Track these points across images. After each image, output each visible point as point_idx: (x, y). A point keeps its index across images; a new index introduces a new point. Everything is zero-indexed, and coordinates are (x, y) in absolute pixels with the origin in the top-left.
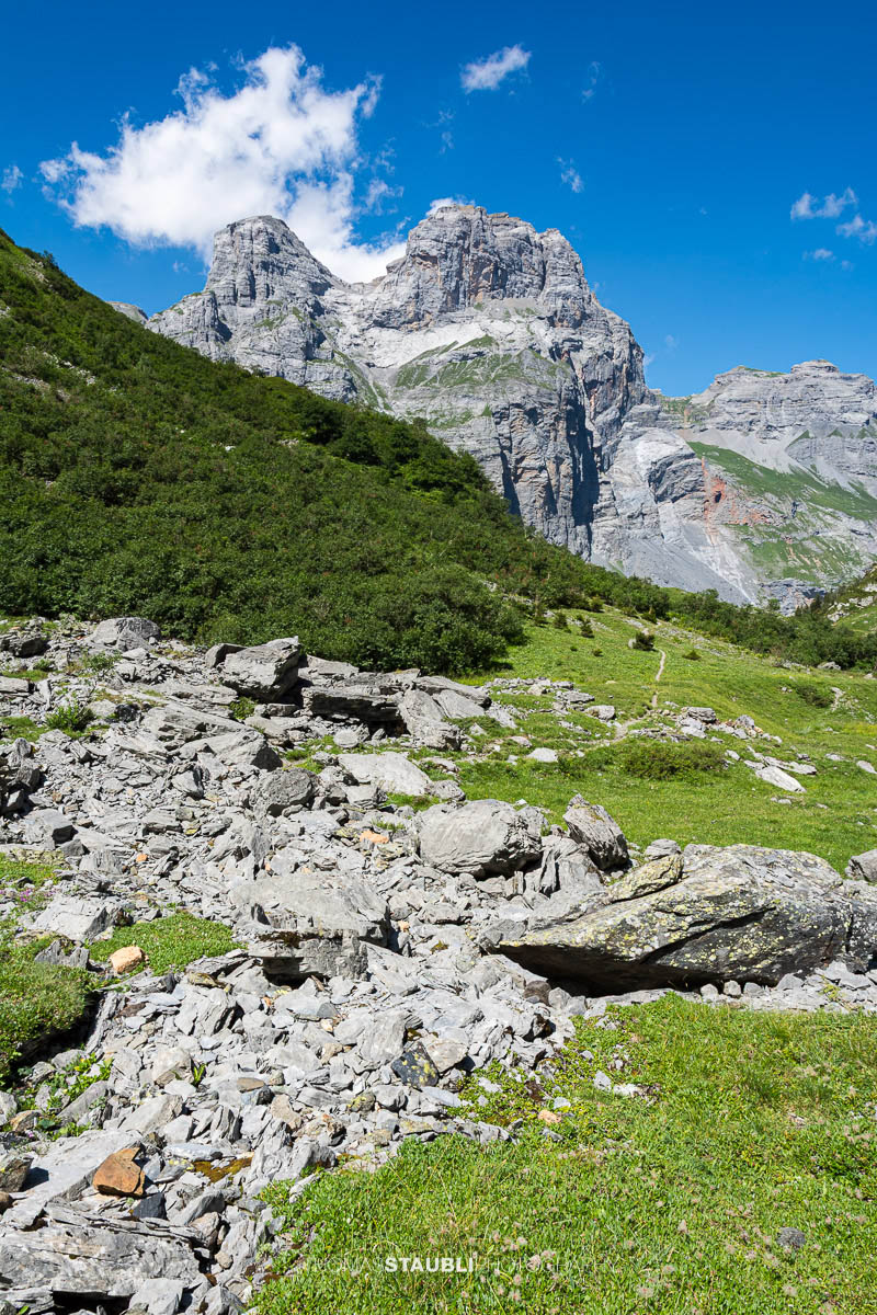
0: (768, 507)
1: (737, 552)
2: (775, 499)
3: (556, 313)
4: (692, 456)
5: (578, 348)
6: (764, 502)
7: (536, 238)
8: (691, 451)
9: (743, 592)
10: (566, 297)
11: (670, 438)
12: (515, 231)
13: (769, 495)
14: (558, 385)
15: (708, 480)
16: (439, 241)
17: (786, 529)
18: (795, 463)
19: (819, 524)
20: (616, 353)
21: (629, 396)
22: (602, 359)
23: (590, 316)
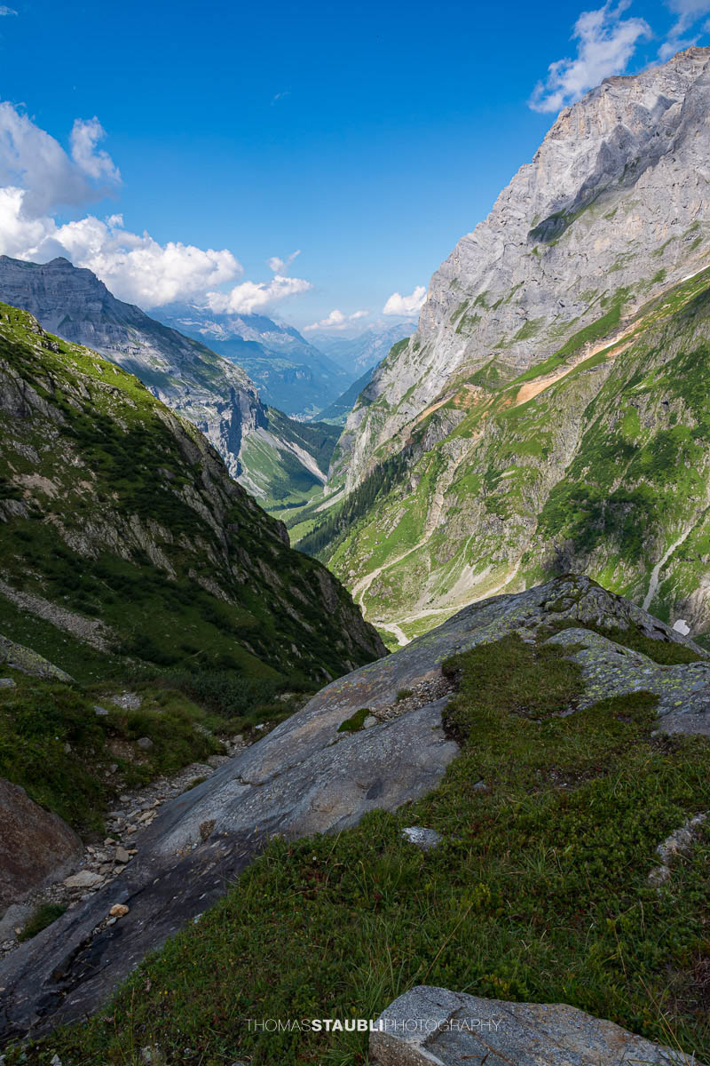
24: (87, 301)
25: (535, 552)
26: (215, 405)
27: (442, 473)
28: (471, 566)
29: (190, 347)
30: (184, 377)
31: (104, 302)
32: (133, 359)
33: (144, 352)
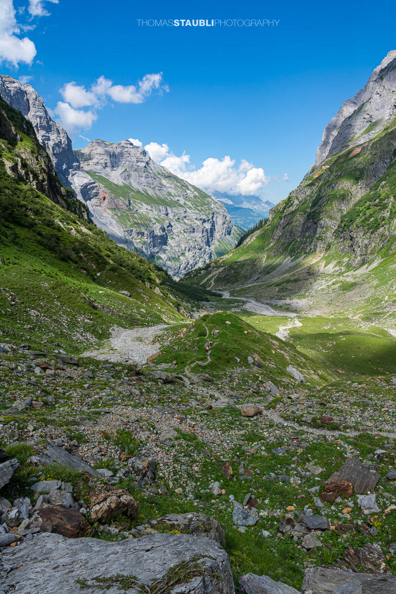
0: (122, 202)
1: (114, 219)
2: (123, 199)
3: (37, 124)
4: (94, 183)
5: (49, 139)
6: (120, 200)
7: (23, 88)
8: (93, 181)
9: (120, 234)
10: (41, 118)
11: (85, 176)
12: (15, 85)
13: (121, 198)
15: (100, 191)
17: (128, 210)
18: (124, 181)
19: (137, 207)
20: (63, 142)
21: (69, 159)
22: (58, 145)
23: (51, 126)
24: (137, 162)
25: (335, 242)
26: (201, 219)
27: (288, 208)
28: (291, 257)
29: (193, 190)
30: (185, 204)
31: (147, 163)
32: (158, 192)
33: (164, 189)
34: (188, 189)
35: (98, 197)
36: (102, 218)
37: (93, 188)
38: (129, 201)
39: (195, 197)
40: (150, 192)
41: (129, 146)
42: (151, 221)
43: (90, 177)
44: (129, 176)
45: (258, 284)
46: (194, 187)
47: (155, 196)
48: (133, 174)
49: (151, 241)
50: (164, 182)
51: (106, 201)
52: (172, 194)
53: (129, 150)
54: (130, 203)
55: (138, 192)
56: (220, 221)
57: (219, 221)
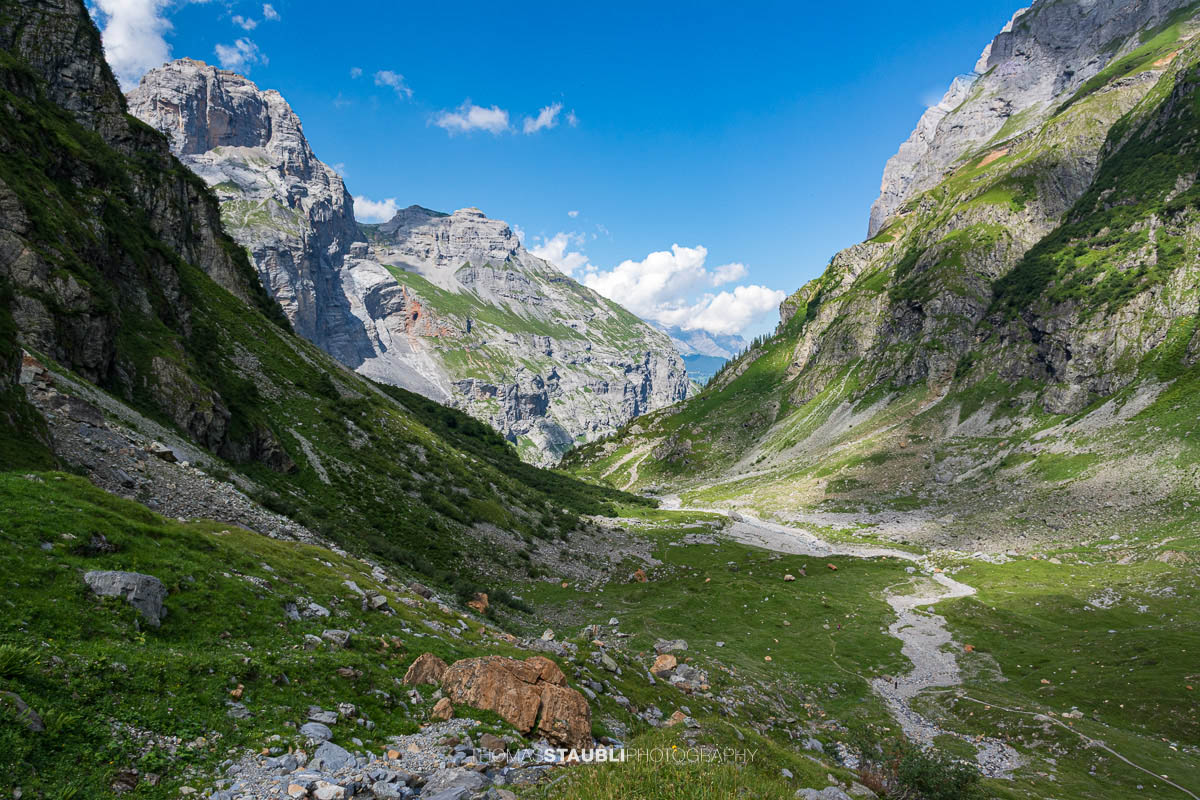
0: (452, 325)
1: (433, 358)
2: (456, 318)
3: (283, 163)
4: (396, 284)
5: (305, 193)
6: (449, 321)
7: (260, 95)
8: (394, 280)
9: (442, 389)
10: (291, 151)
11: (377, 269)
12: (243, 89)
13: (451, 315)
14: (301, 232)
15: (408, 301)
16: (179, 91)
17: (464, 341)
18: (462, 286)
19: (485, 336)
20: (334, 200)
21: (345, 234)
22: (324, 205)
23: (311, 168)
24: (492, 249)
27: (830, 291)
28: (851, 402)
29: (606, 307)
30: (589, 333)
31: (513, 253)
32: (532, 309)
33: (546, 303)
34: (596, 305)
35: (402, 313)
36: (408, 355)
37: (392, 294)
38: (469, 323)
39: (611, 320)
40: (517, 308)
41: (476, 218)
42: (512, 365)
43: (387, 273)
44: (474, 276)
45: (761, 473)
46: (607, 301)
47: (525, 316)
48: (482, 272)
49: (511, 408)
50: (546, 289)
51: (419, 321)
52: (562, 313)
53: (477, 225)
54: (469, 328)
55: (491, 307)
56: (662, 372)
57: (662, 370)
